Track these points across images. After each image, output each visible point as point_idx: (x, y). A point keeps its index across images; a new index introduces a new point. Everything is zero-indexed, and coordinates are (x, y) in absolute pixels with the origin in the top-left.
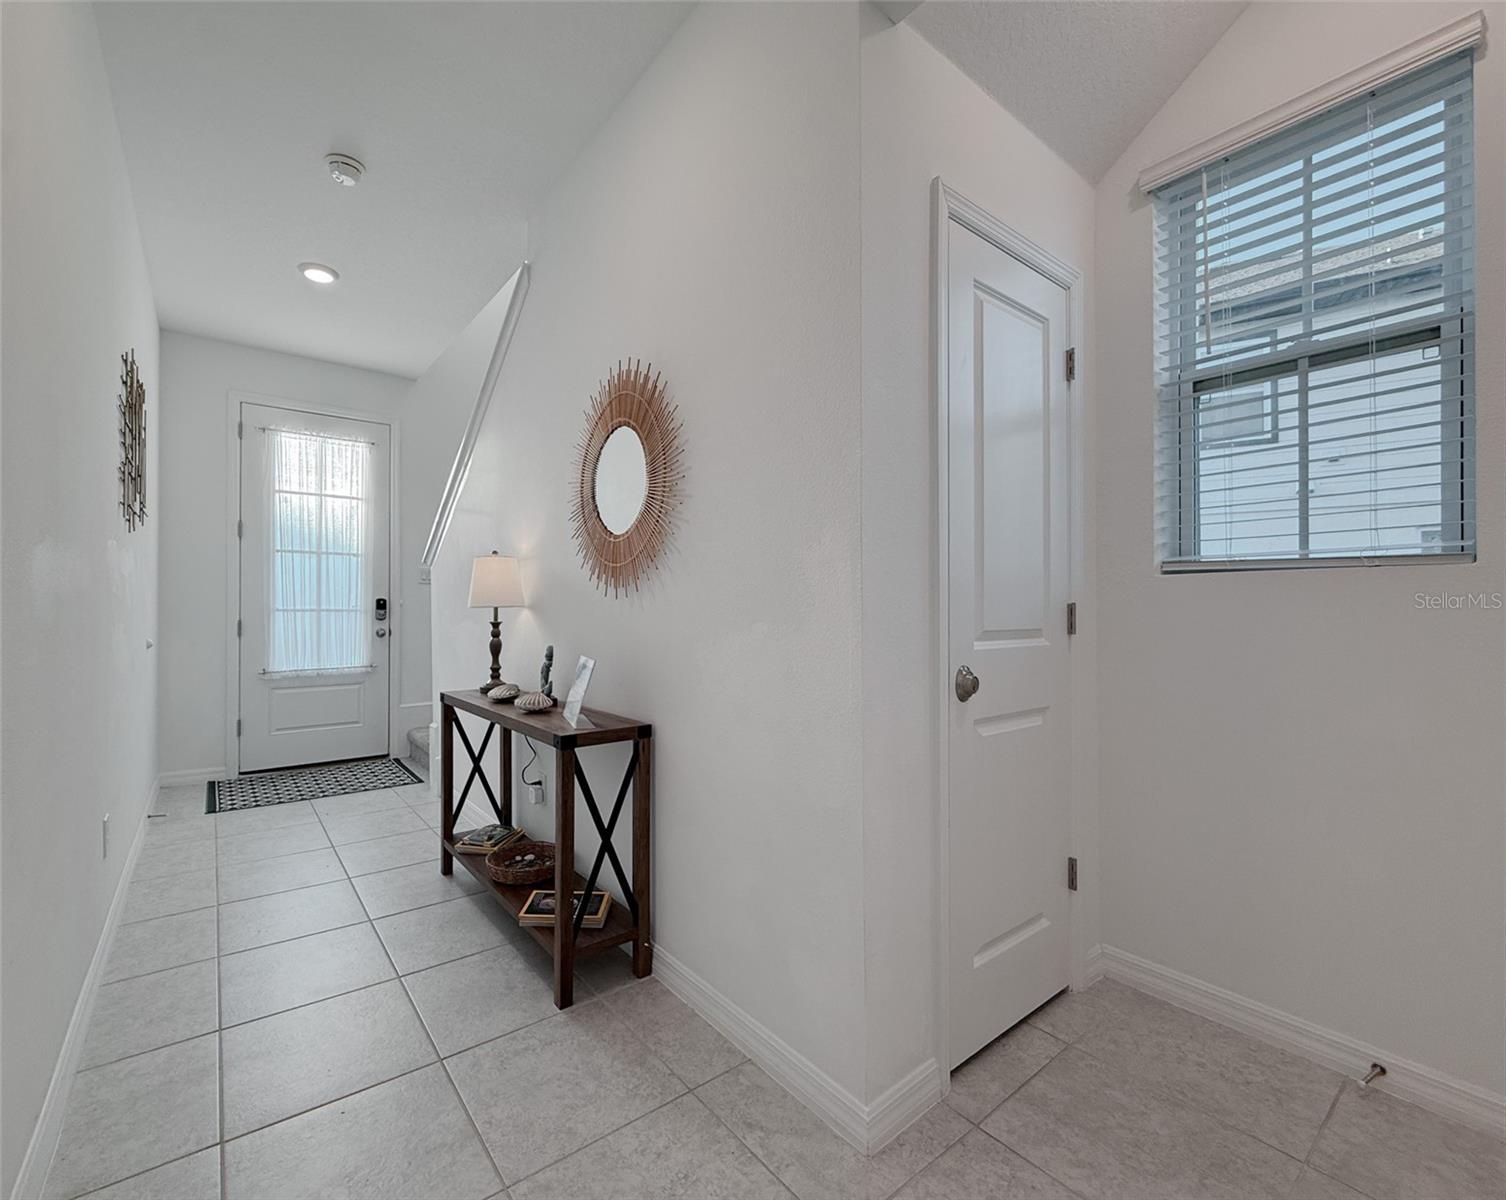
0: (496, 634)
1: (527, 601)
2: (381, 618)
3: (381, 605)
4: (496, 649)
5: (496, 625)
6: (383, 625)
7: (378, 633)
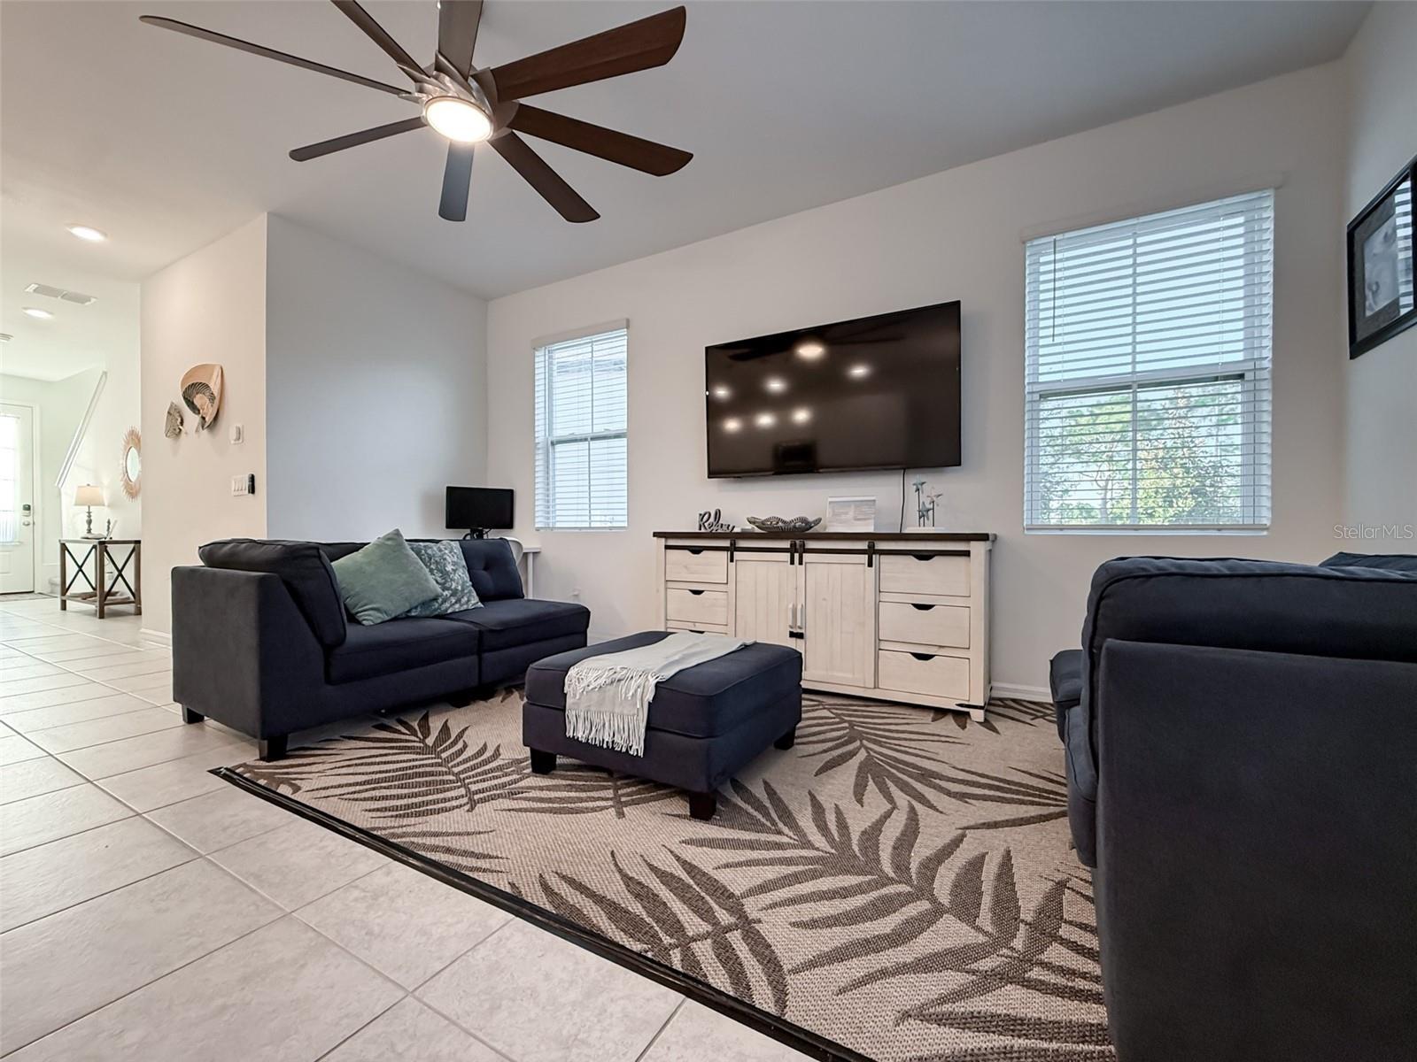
0: (89, 516)
1: (107, 502)
2: (27, 515)
3: (27, 508)
4: (90, 522)
5: (88, 513)
6: (30, 519)
7: (24, 524)
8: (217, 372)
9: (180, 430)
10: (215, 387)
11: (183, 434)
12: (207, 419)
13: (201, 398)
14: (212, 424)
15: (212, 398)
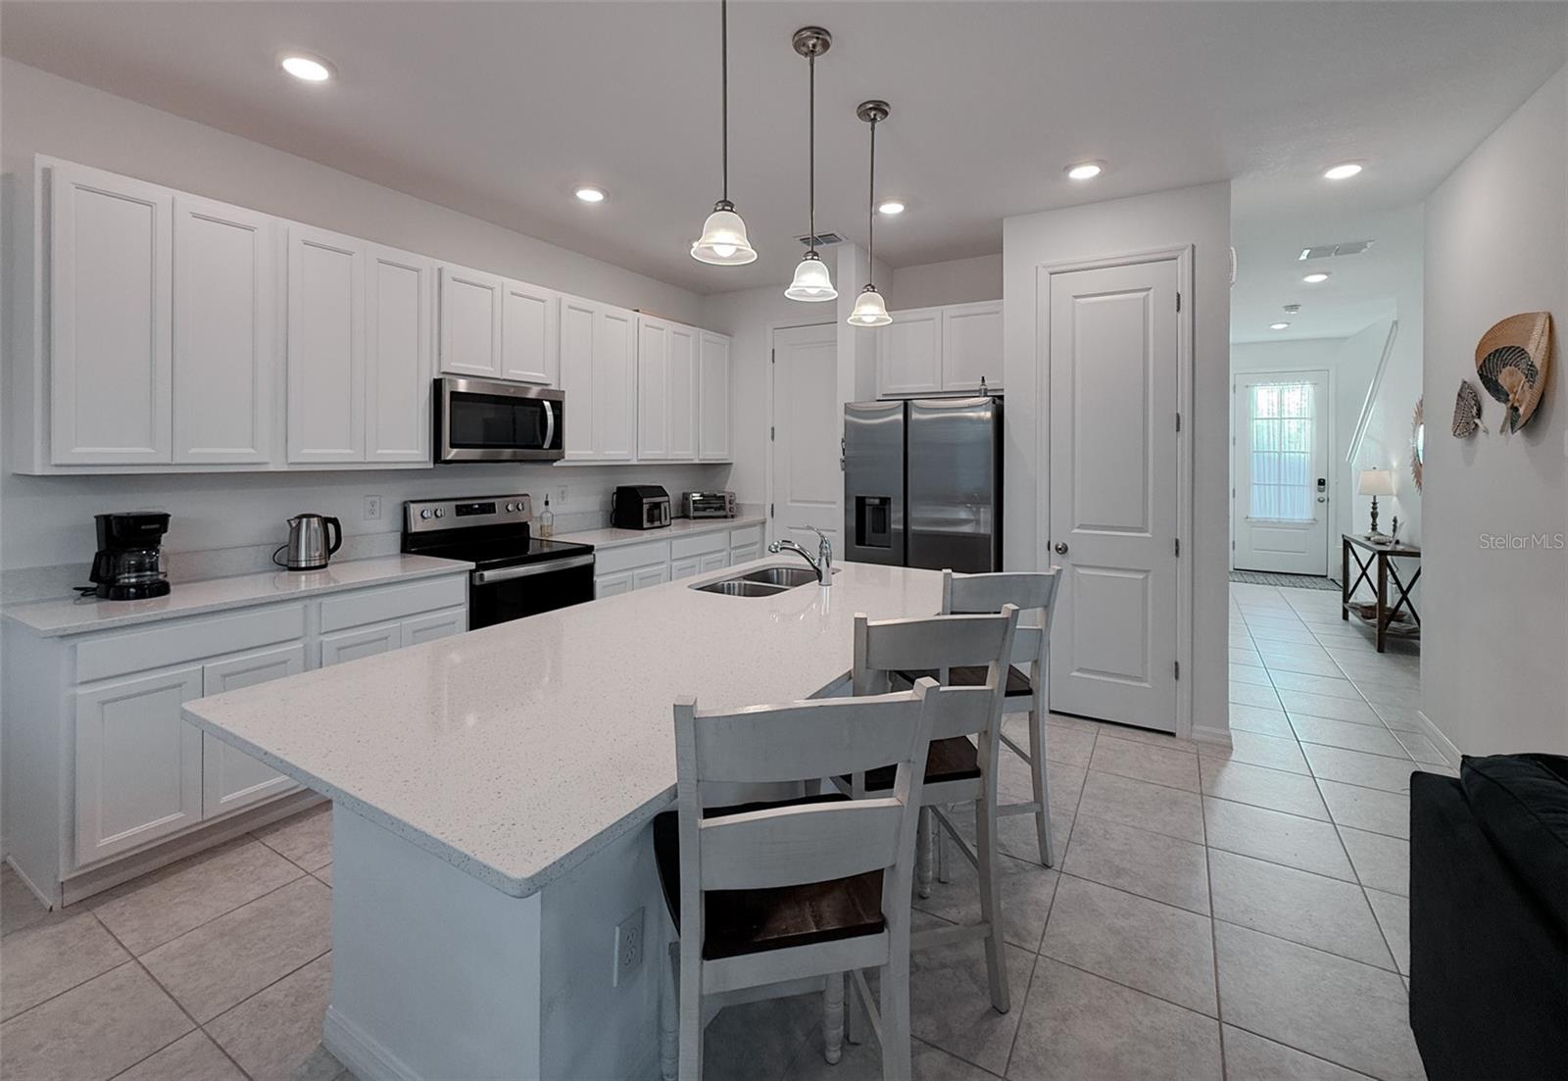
0: (1374, 508)
1: (1395, 492)
2: (1321, 491)
3: (1321, 482)
4: (1374, 515)
5: (1374, 504)
6: (1323, 495)
7: (1319, 500)
8: (1541, 325)
9: (1477, 425)
10: (1535, 351)
11: (1481, 434)
12: (1521, 411)
13: (1511, 374)
14: (1530, 420)
15: (1531, 373)
